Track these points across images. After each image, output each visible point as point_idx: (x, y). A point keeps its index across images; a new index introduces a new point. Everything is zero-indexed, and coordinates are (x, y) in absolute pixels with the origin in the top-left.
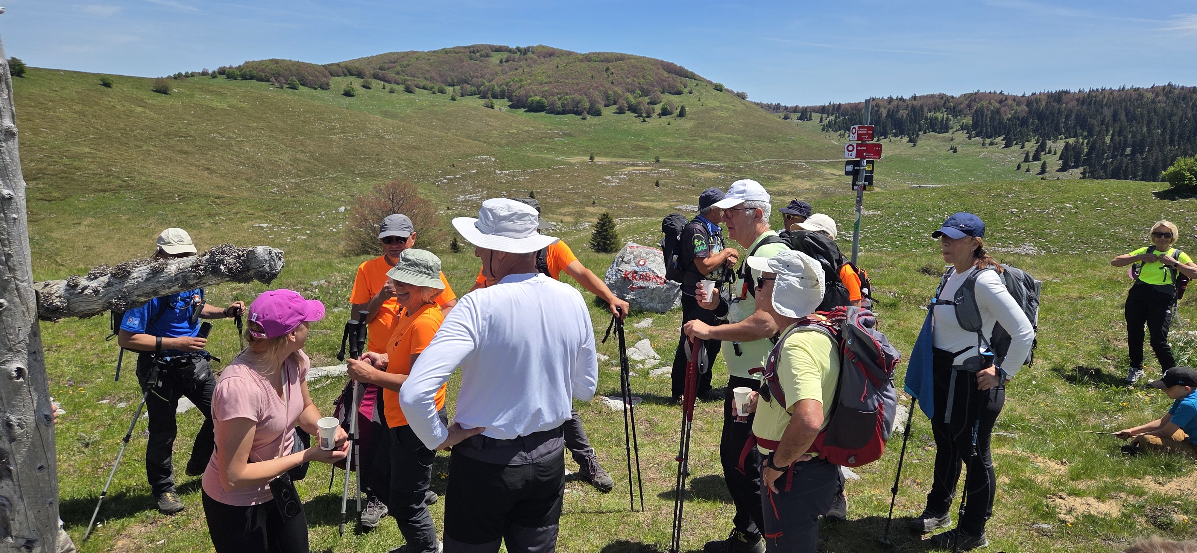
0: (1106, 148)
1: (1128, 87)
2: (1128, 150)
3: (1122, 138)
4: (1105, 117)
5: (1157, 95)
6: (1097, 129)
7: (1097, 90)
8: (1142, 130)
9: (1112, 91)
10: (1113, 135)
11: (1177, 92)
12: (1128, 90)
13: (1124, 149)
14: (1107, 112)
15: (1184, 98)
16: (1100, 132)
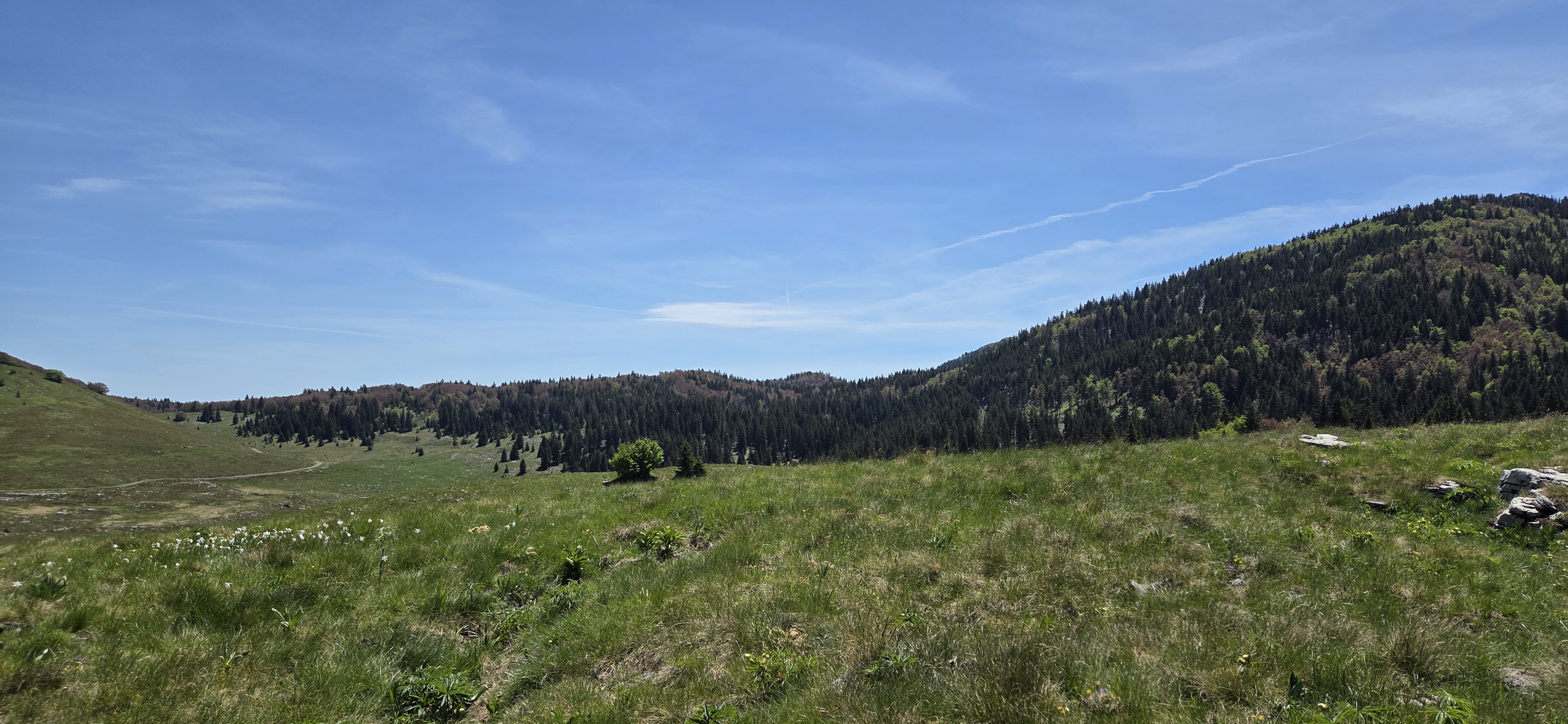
0: (581, 441)
1: (596, 377)
2: (604, 442)
3: (595, 430)
4: (577, 409)
5: (623, 385)
6: (571, 421)
7: (567, 379)
8: (613, 421)
9: (581, 381)
10: (587, 427)
11: (640, 381)
12: (596, 379)
13: (599, 442)
14: (579, 403)
15: (647, 387)
16: (574, 425)
